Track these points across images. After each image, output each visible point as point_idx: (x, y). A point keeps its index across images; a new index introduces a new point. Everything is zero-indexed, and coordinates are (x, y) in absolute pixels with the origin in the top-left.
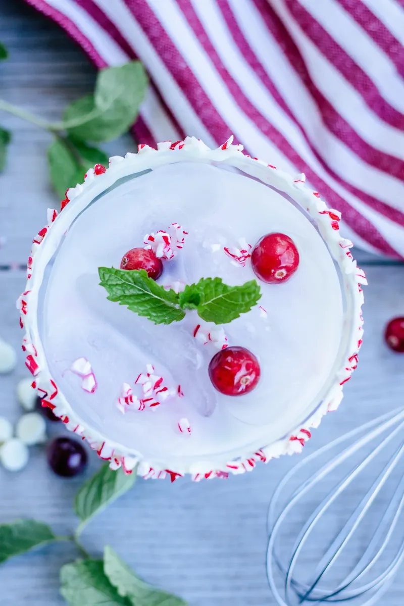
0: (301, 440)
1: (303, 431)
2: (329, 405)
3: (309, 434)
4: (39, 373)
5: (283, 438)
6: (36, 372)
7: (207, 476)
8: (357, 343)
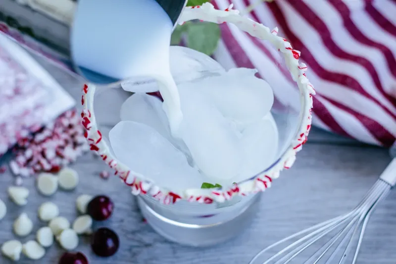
0: (265, 183)
1: (266, 176)
2: (285, 163)
3: (270, 180)
4: (90, 127)
5: (252, 179)
6: (89, 126)
7: (198, 199)
8: (306, 127)
